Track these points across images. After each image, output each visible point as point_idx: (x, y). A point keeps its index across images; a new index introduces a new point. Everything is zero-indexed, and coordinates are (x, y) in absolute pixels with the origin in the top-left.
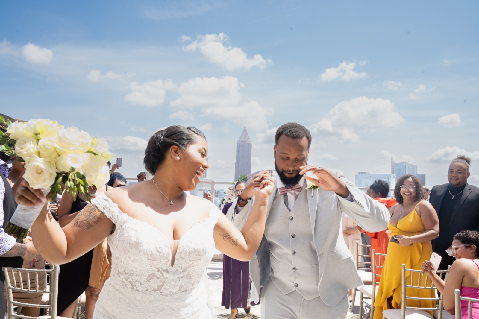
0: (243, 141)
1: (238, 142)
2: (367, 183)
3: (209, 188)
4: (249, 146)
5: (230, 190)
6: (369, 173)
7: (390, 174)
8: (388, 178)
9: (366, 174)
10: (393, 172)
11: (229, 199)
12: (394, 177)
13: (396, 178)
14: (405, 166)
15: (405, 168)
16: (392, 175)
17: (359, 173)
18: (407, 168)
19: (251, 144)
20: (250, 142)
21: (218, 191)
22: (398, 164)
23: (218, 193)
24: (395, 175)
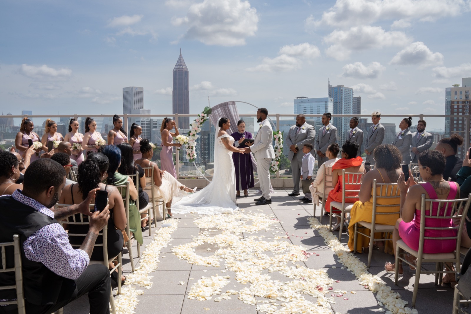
0: (180, 68)
1: (175, 70)
2: (306, 107)
3: (147, 119)
4: (186, 73)
5: (196, 122)
6: (307, 98)
7: (328, 98)
8: (326, 102)
9: (305, 98)
10: (330, 95)
11: (196, 131)
12: (331, 101)
13: (333, 102)
14: (342, 89)
15: (342, 91)
16: (330, 99)
17: (298, 98)
18: (343, 91)
19: (188, 71)
20: (187, 69)
21: (156, 122)
22: (335, 88)
23: (156, 124)
24: (332, 99)
